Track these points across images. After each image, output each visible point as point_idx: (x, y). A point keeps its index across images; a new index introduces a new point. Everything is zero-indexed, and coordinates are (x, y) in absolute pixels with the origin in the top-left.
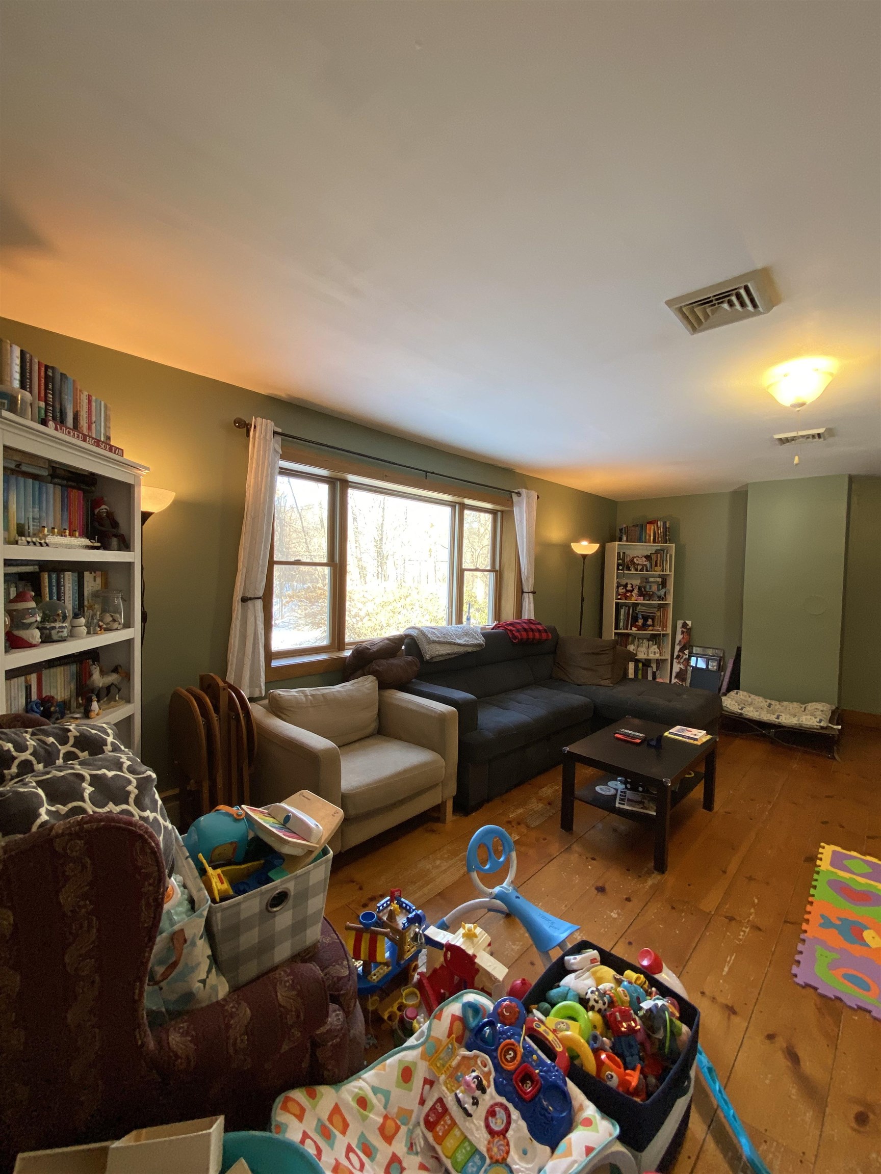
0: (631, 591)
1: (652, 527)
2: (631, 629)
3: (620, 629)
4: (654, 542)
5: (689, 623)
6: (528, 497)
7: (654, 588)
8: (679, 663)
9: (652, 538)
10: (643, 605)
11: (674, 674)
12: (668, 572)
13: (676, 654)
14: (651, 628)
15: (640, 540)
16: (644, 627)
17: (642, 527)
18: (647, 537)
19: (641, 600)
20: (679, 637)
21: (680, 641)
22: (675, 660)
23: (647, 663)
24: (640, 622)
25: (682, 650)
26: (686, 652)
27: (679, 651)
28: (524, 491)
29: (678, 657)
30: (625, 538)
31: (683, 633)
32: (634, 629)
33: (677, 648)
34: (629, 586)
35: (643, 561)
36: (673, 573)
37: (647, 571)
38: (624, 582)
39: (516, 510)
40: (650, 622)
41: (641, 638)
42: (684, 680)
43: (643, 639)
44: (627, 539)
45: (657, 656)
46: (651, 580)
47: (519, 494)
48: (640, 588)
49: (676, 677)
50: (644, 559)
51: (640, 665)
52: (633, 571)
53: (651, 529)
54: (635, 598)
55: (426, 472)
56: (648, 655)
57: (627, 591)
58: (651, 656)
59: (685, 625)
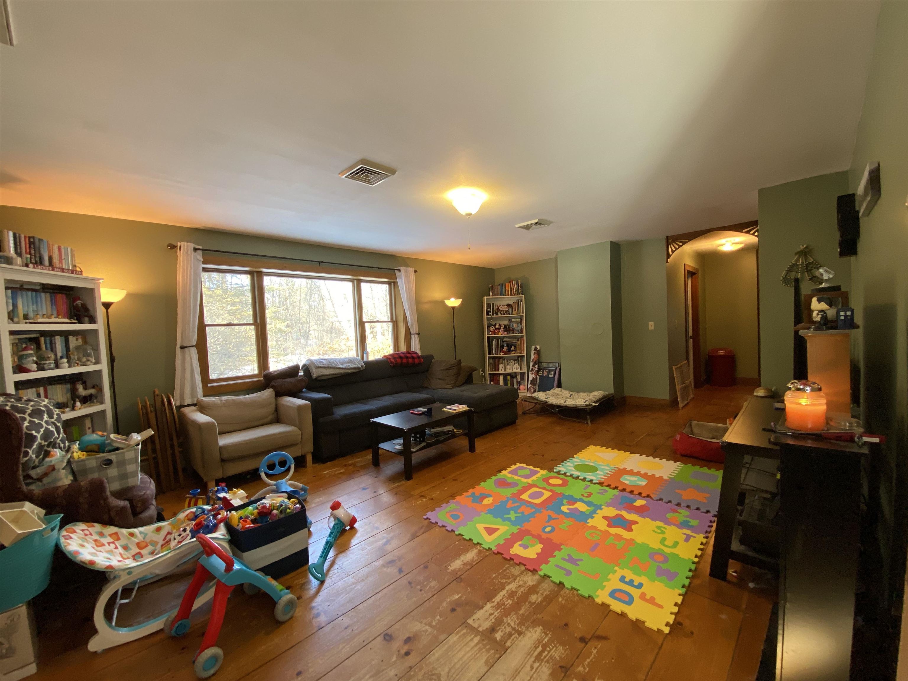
0: (499, 329)
1: (509, 285)
2: (500, 354)
3: (493, 354)
4: (511, 295)
5: (538, 347)
6: (407, 272)
7: (515, 325)
8: (532, 374)
9: (510, 292)
10: (507, 337)
11: (529, 382)
12: (522, 315)
13: (531, 368)
14: (513, 352)
15: (501, 294)
16: (509, 351)
17: (503, 285)
18: (507, 292)
19: (505, 334)
20: (533, 357)
21: (533, 360)
22: (530, 372)
23: (513, 376)
24: (506, 349)
25: (534, 366)
26: (536, 366)
27: (532, 366)
28: (402, 268)
29: (532, 369)
30: (491, 294)
31: (534, 354)
32: (502, 353)
33: (531, 364)
34: (497, 325)
35: (505, 308)
36: (524, 315)
37: (509, 314)
38: (493, 323)
39: (399, 281)
40: (513, 348)
41: (508, 359)
42: (535, 385)
43: (510, 360)
44: (493, 293)
45: (519, 371)
46: (513, 320)
47: (399, 270)
48: (505, 327)
49: (530, 384)
50: (506, 307)
51: (509, 377)
52: (500, 316)
53: (508, 286)
54: (501, 333)
55: (319, 262)
56: (512, 370)
57: (496, 329)
58: (515, 371)
59: (536, 348)
